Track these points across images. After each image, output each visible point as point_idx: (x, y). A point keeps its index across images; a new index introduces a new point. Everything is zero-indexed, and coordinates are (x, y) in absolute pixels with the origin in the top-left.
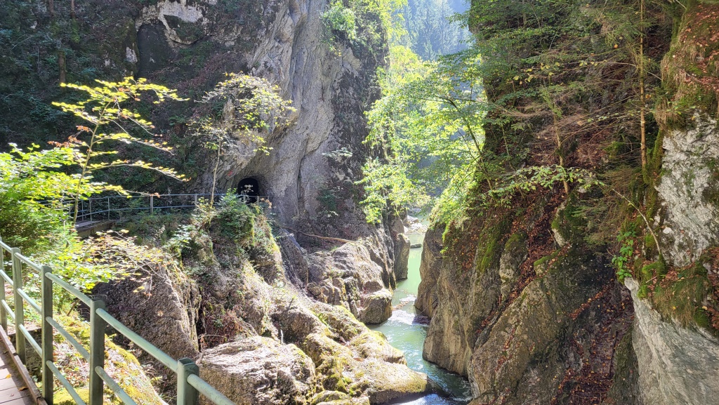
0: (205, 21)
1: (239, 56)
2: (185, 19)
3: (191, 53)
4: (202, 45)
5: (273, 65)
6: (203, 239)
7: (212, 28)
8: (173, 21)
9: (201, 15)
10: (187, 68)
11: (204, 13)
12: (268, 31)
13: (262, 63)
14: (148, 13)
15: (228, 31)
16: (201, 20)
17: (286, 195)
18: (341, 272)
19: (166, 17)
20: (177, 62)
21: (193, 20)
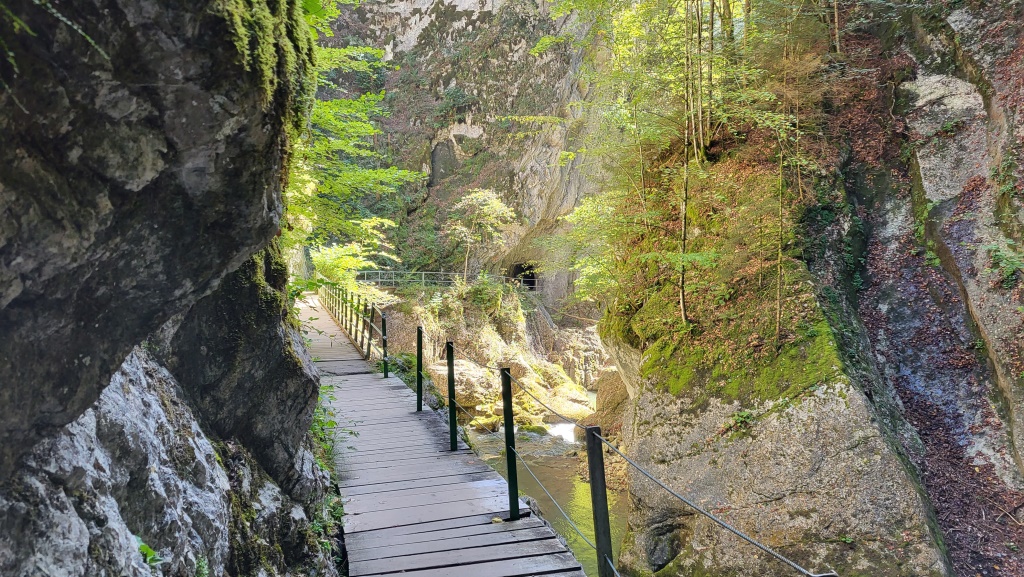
0: (485, 136)
1: (508, 164)
2: (469, 136)
3: (472, 163)
4: (481, 155)
5: (539, 168)
6: (456, 304)
7: (489, 142)
8: (460, 139)
9: (481, 132)
10: (467, 175)
11: (484, 130)
12: (534, 141)
13: (529, 168)
14: (442, 135)
15: (501, 143)
16: (482, 136)
17: (556, 279)
18: (583, 346)
19: (455, 136)
20: (460, 171)
21: (476, 136)
